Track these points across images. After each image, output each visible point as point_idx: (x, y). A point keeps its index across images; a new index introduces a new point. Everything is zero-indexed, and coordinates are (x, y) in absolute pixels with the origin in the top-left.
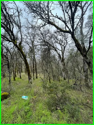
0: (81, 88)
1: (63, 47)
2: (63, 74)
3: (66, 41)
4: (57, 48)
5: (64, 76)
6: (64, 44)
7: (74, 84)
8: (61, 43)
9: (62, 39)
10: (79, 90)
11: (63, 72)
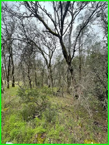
0: (63, 94)
1: (51, 51)
2: (49, 81)
3: (54, 45)
4: (44, 52)
5: (49, 84)
6: (53, 49)
7: (58, 91)
8: (49, 46)
9: (50, 43)
10: (60, 96)
11: (48, 79)
